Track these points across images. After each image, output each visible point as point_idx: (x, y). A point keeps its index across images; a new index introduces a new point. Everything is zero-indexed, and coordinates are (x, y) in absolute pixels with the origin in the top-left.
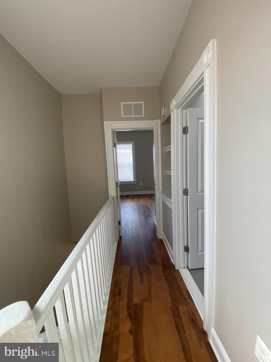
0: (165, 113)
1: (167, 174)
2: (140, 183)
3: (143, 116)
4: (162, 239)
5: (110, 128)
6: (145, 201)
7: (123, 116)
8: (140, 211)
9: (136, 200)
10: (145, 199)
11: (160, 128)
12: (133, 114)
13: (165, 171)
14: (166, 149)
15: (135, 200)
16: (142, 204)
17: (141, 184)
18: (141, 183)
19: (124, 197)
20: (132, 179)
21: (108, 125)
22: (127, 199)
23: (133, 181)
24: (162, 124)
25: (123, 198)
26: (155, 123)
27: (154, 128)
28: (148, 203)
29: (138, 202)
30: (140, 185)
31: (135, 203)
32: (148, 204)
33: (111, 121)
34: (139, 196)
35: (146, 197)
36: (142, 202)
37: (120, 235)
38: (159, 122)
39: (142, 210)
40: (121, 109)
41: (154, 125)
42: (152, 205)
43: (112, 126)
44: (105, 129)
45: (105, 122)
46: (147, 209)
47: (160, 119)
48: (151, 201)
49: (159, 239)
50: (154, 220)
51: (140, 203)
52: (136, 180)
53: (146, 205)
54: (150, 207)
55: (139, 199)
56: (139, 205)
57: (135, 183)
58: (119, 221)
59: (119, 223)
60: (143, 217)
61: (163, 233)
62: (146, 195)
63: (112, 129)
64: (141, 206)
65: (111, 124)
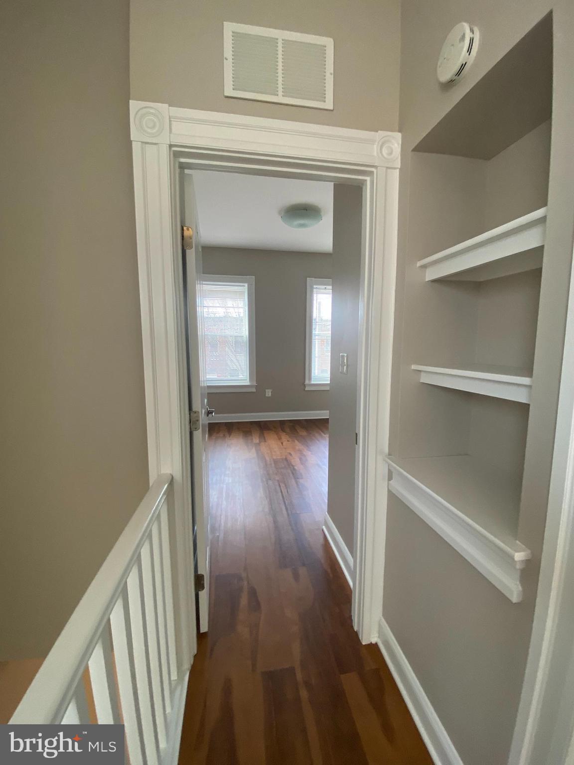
0: (469, 50)
1: (422, 381)
2: (267, 390)
3: (329, 104)
4: (376, 645)
5: (165, 140)
6: (282, 443)
7: (229, 91)
8: (270, 482)
9: (256, 440)
10: (280, 439)
11: (397, 173)
12: (280, 90)
13: (414, 367)
14: (424, 267)
16: (275, 458)
17: (269, 393)
18: (270, 391)
20: (246, 380)
21: (154, 127)
23: (248, 384)
24: (415, 150)
26: (376, 147)
27: (370, 174)
28: (292, 453)
29: (264, 448)
30: (267, 395)
31: (254, 450)
32: (290, 454)
33: (166, 105)
34: (263, 427)
36: (274, 446)
37: (202, 631)
38: (396, 145)
39: (277, 478)
40: (225, 56)
41: (375, 154)
42: (303, 461)
43: (173, 130)
44: (133, 142)
45: (134, 105)
46: (291, 475)
47: (400, 131)
48: (298, 445)
49: (364, 644)
50: (323, 530)
51: (269, 452)
52: (255, 384)
53: (286, 459)
54: (299, 467)
55: (265, 435)
56: (265, 459)
57: (254, 390)
58: (199, 573)
59: (199, 581)
60: (284, 512)
61: (383, 620)
62: (282, 423)
63: (172, 143)
64: (273, 465)
65: (170, 121)
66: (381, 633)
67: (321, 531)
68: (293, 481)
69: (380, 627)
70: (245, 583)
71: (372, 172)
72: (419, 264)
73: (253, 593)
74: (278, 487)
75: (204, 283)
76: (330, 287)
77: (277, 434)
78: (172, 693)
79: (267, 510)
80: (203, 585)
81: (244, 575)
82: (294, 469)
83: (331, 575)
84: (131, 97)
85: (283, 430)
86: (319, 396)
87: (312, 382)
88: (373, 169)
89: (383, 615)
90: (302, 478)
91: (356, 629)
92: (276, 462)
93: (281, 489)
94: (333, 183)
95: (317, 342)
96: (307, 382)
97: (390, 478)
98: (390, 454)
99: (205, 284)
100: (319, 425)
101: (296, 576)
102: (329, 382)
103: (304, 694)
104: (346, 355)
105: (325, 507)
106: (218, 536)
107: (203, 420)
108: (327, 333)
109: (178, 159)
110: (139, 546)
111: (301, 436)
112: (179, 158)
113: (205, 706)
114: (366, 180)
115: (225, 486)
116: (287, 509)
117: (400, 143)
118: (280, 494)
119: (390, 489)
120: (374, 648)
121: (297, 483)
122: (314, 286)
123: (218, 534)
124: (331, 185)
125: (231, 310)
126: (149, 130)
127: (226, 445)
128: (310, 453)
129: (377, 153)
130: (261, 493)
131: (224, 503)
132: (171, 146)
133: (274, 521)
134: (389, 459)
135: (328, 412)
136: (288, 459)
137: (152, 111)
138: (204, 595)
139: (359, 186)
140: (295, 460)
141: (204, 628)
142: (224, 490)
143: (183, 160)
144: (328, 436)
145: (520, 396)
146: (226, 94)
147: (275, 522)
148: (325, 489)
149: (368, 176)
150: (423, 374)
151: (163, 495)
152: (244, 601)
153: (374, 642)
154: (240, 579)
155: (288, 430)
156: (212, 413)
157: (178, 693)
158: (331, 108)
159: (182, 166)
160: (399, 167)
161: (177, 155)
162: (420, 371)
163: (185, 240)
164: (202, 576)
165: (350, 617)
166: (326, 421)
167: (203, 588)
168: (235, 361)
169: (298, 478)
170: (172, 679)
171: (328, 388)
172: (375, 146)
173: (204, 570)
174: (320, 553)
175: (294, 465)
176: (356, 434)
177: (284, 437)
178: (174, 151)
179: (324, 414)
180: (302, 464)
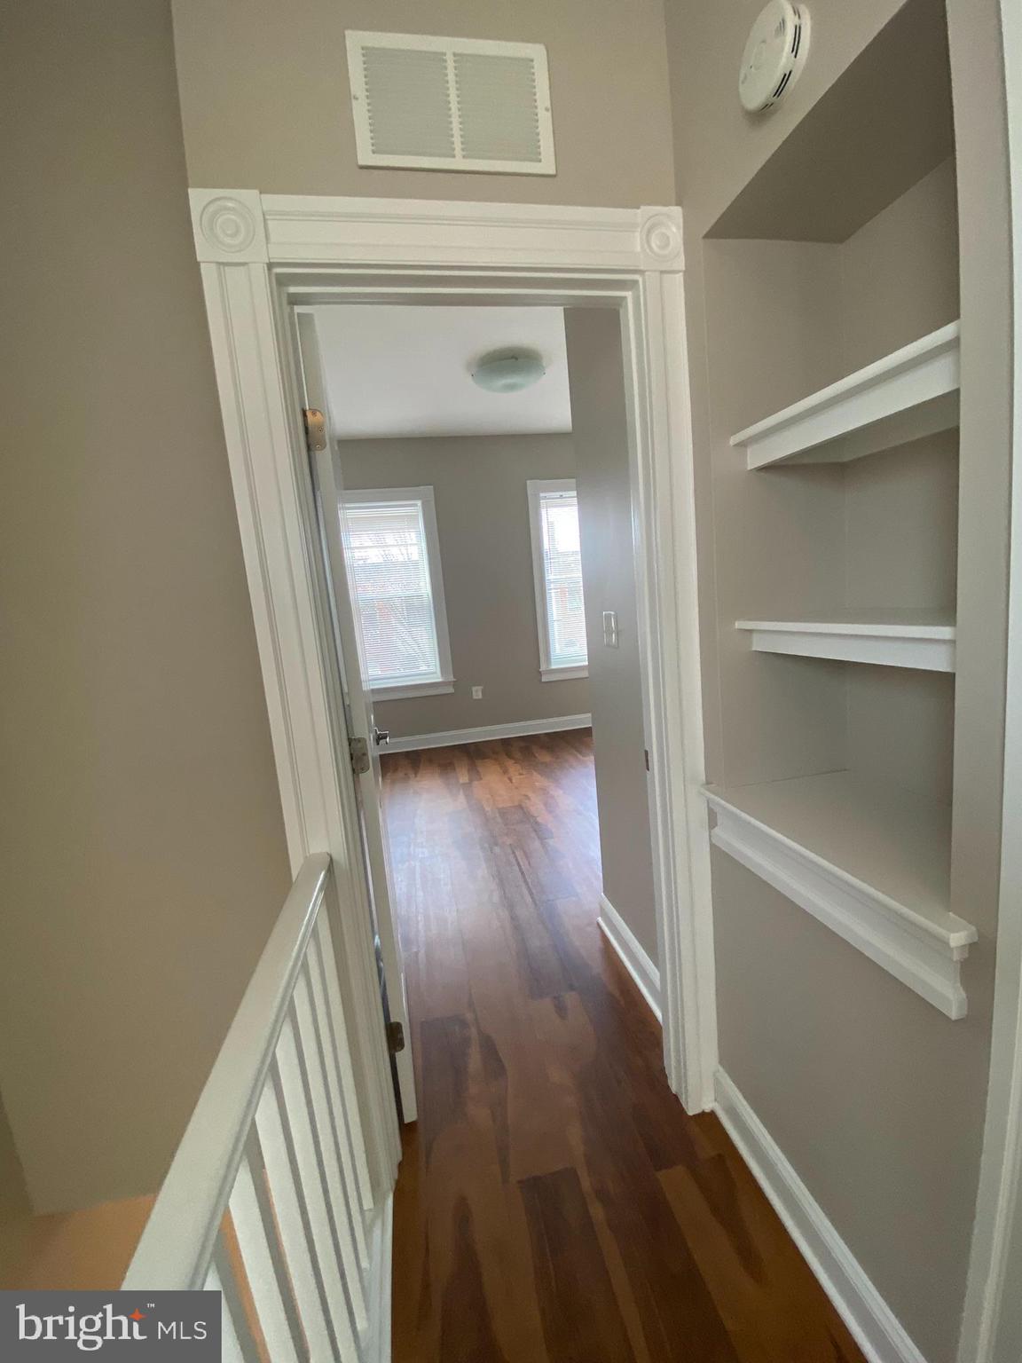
0: (795, 49)
1: (755, 648)
2: (473, 688)
3: (547, 165)
4: (712, 1114)
5: (257, 258)
6: (510, 779)
7: (366, 156)
8: (497, 850)
9: (463, 777)
10: (505, 772)
12: (458, 146)
13: (739, 625)
14: (743, 445)
15: (461, 781)
16: (500, 806)
17: (477, 693)
18: (479, 689)
19: (401, 765)
20: (435, 673)
21: (234, 235)
22: (416, 774)
23: (440, 680)
24: (710, 235)
25: (395, 770)
26: (639, 237)
27: (632, 285)
28: (530, 794)
29: (479, 790)
30: (475, 697)
31: (461, 798)
32: (527, 797)
33: (255, 192)
34: (474, 754)
35: (507, 755)
36: (496, 785)
37: (407, 1120)
38: (674, 229)
39: (509, 841)
40: (353, 93)
41: (638, 249)
42: (549, 806)
43: (273, 238)
44: (202, 265)
45: (198, 198)
46: (533, 835)
47: (678, 203)
48: (539, 780)
49: (691, 1113)
50: (598, 924)
51: (489, 796)
52: (451, 678)
53: (520, 807)
54: (543, 817)
55: (480, 769)
56: (484, 810)
57: (451, 690)
58: (392, 1020)
59: (394, 1035)
60: (528, 899)
61: (721, 1069)
62: (506, 743)
63: (272, 261)
64: (499, 820)
65: (265, 220)
66: (720, 1095)
67: (596, 925)
68: (537, 844)
69: (717, 1082)
70: (473, 1031)
71: (636, 282)
72: (734, 440)
73: (489, 1048)
74: (511, 858)
75: (347, 505)
76: (574, 493)
77: (499, 764)
78: (368, 1232)
79: (496, 898)
80: (402, 1040)
81: (469, 1016)
82: (537, 823)
83: (622, 1003)
84: (190, 181)
85: (510, 756)
86: (568, 690)
87: (553, 667)
88: (636, 277)
89: (721, 1062)
90: (552, 838)
91: (674, 1089)
92: (503, 813)
93: (517, 860)
94: (562, 308)
95: (553, 595)
96: (543, 668)
97: (712, 823)
98: (708, 783)
99: (349, 508)
100: (574, 740)
101: (561, 1009)
102: (587, 663)
103: (597, 1212)
104: (612, 613)
105: (599, 884)
106: (417, 953)
107: (373, 751)
108: (576, 575)
109: (285, 288)
110: (290, 986)
111: (542, 763)
112: (289, 285)
113: (427, 1250)
114: (625, 298)
115: (418, 864)
116: (531, 894)
117: (682, 225)
118: (516, 868)
119: (714, 842)
120: (709, 1119)
121: (544, 845)
122: (542, 495)
123: (415, 950)
124: (559, 312)
125: (395, 551)
126: (228, 240)
127: (412, 791)
128: (561, 792)
129: (642, 247)
130: (483, 871)
131: (420, 894)
132: (270, 266)
133: (511, 917)
134: (709, 790)
135: (590, 715)
136: (524, 805)
137: (230, 204)
138: (404, 1057)
139: (615, 309)
140: (536, 806)
141: (410, 1115)
142: (418, 870)
143: (293, 289)
144: (592, 758)
145: (936, 661)
146: (361, 162)
147: (514, 918)
148: (595, 851)
149: (628, 290)
150: (755, 637)
151: (321, 889)
152: (475, 1061)
153: (707, 1110)
154: (464, 1024)
155: (518, 755)
156: (384, 737)
157: (377, 1232)
158: (552, 171)
159: (295, 300)
160: (683, 267)
161: (282, 281)
162: (751, 631)
163: (310, 434)
164: (398, 1026)
165: (663, 1069)
166: (587, 732)
167: (401, 1045)
168: (410, 640)
169: (546, 839)
170: (365, 1208)
171: (585, 674)
172: (637, 234)
173: (400, 1014)
174: (597, 966)
175: (536, 815)
176: (646, 753)
177: (514, 768)
178: (277, 274)
179: (582, 721)
180: (550, 812)
